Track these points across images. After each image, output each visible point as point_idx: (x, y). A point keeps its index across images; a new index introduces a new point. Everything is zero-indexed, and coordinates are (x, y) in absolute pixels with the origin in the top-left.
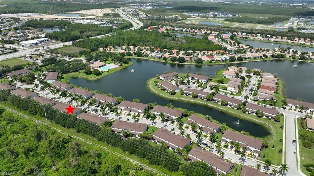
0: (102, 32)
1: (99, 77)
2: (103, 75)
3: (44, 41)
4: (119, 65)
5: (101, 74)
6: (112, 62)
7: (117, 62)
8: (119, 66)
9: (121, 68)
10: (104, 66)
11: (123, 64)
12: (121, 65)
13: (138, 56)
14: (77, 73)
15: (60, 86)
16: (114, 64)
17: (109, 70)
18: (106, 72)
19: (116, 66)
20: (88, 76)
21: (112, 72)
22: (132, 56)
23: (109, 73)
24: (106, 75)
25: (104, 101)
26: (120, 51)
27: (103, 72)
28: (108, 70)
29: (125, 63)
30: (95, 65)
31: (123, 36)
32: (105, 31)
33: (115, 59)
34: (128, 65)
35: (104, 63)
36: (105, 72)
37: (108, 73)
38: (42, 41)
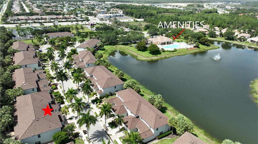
0: (181, 14)
1: (155, 58)
2: (163, 55)
3: (119, 16)
4: (194, 45)
5: (160, 53)
6: (184, 40)
7: (191, 41)
8: (193, 47)
9: (197, 50)
10: (170, 44)
11: (201, 46)
12: (198, 47)
13: (226, 39)
14: (127, 46)
15: (83, 58)
16: (186, 44)
17: (175, 50)
18: (170, 51)
19: (189, 47)
20: (140, 52)
21: (178, 54)
22: (216, 37)
23: (174, 55)
24: (168, 56)
25: (132, 115)
26: (199, 29)
27: (164, 51)
28: (173, 50)
29: (203, 44)
30: (157, 40)
31: (207, 16)
32: (184, 13)
33: (189, 37)
34: (208, 48)
35: (170, 40)
36: (168, 51)
37: (172, 54)
38: (117, 16)
